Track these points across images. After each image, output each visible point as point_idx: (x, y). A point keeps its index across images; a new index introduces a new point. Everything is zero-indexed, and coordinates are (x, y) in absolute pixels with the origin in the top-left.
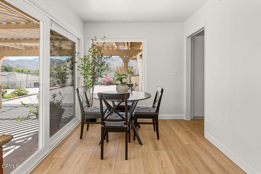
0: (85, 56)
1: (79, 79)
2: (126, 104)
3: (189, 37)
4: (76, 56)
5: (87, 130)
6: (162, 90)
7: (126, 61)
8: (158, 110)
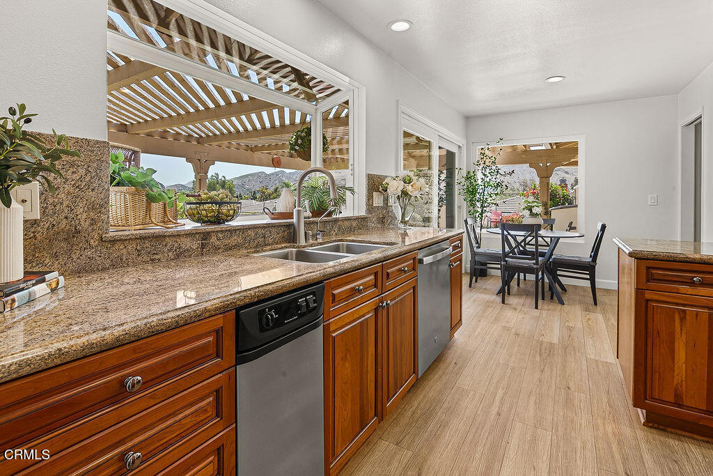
0: (469, 173)
1: (459, 207)
2: (537, 249)
3: (690, 124)
4: (457, 173)
5: (476, 281)
6: (604, 227)
7: (545, 175)
8: (594, 258)
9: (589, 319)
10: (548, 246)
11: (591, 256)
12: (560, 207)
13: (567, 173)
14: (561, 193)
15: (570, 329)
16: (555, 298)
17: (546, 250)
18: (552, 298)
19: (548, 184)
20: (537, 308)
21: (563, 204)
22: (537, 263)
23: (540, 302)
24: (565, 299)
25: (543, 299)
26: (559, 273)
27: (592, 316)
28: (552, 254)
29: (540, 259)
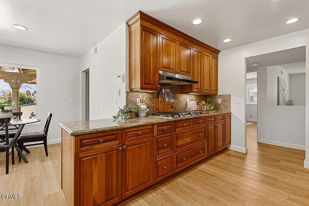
3: (83, 72)
6: (51, 115)
7: (16, 87)
8: (46, 132)
9: (44, 167)
10: (17, 128)
11: (44, 131)
12: (26, 104)
13: (30, 88)
14: (27, 97)
15: (32, 179)
16: (22, 160)
17: (15, 132)
18: (20, 161)
19: (18, 92)
20: (7, 173)
21: (28, 103)
22: (7, 143)
23: (11, 166)
24: (28, 158)
25: (13, 163)
26: (25, 144)
27: (45, 164)
28: (20, 134)
29: (10, 139)
